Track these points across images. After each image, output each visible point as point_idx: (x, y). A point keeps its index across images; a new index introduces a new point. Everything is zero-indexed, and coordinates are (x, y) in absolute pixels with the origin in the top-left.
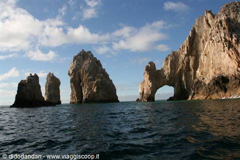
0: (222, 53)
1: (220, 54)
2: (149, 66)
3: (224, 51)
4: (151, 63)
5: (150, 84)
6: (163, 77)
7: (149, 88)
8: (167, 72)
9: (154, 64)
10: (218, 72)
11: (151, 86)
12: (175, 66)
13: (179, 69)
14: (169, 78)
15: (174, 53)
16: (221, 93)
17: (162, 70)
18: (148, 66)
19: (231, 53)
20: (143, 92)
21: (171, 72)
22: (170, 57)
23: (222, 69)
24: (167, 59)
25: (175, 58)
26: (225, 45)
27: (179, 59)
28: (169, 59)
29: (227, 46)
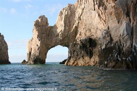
0: (93, 12)
1: (91, 13)
2: (40, 20)
3: (95, 10)
4: (42, 18)
5: (39, 43)
6: (56, 35)
7: (37, 48)
8: (60, 29)
9: (47, 19)
10: (88, 34)
11: (39, 45)
12: (70, 22)
13: (74, 26)
14: (62, 36)
15: (70, 6)
16: (87, 58)
17: (55, 27)
18: (37, 21)
19: (100, 13)
20: (30, 53)
21: (65, 29)
22: (65, 11)
23: (92, 30)
24: (61, 13)
25: (71, 12)
26: (95, 3)
27: (75, 14)
28: (64, 13)
29: (97, 4)
